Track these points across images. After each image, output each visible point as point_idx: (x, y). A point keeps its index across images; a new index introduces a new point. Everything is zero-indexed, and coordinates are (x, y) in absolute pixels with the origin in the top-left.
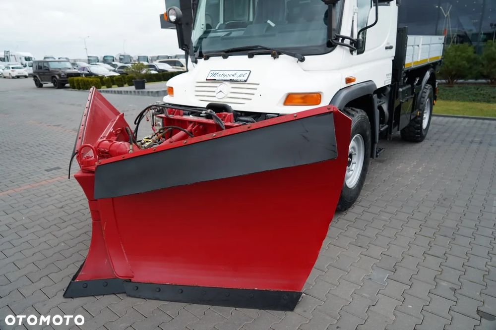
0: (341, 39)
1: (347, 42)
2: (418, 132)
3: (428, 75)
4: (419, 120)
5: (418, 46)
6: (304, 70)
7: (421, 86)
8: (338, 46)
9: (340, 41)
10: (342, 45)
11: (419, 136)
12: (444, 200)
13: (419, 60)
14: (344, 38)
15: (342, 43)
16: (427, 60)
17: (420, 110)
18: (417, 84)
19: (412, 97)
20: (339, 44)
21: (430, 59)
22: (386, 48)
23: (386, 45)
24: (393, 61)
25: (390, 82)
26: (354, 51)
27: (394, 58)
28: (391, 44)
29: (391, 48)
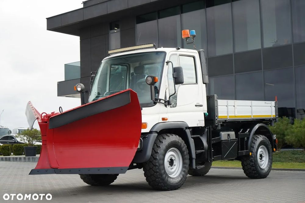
0: (159, 100)
1: (162, 101)
3: (257, 127)
5: (234, 106)
7: (250, 134)
9: (158, 101)
10: (160, 103)
13: (236, 116)
14: (160, 100)
16: (251, 116)
19: (236, 139)
20: (158, 102)
21: (254, 116)
22: (196, 106)
23: (196, 104)
24: (204, 113)
25: (203, 125)
26: (168, 106)
27: (206, 112)
28: (201, 104)
29: (201, 106)
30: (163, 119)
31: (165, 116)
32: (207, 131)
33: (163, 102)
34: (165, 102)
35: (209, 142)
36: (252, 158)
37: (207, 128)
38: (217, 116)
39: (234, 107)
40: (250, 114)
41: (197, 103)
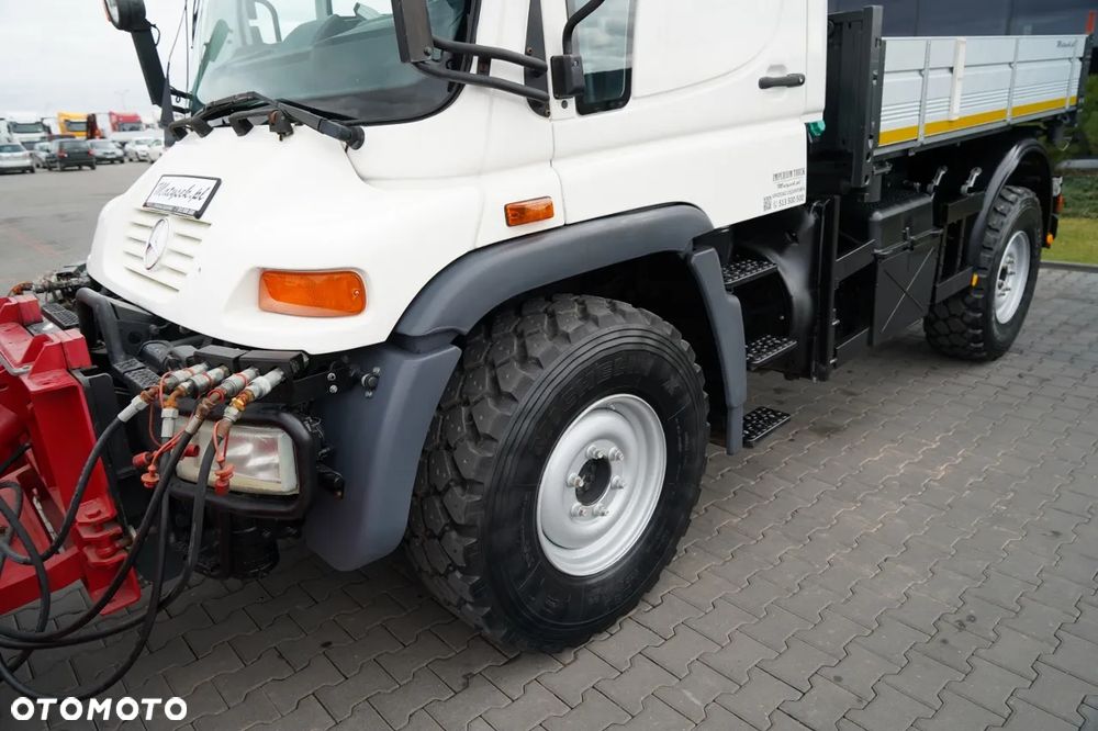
0: (476, 60)
1: (499, 70)
2: (977, 336)
3: (1013, 158)
4: (977, 300)
5: (951, 69)
6: (363, 178)
7: (984, 196)
8: (468, 87)
9: (474, 70)
10: (485, 82)
11: (981, 345)
12: (961, 626)
13: (955, 118)
14: (486, 57)
15: (482, 77)
16: (1004, 112)
17: (978, 269)
18: (970, 190)
19: (934, 236)
20: (473, 81)
21: (1015, 110)
22: (765, 84)
23: (764, 74)
24: (808, 125)
25: (799, 198)
26: (554, 104)
27: (819, 118)
28: (791, 70)
29: (795, 81)
30: (516, 214)
31: (523, 190)
32: (818, 222)
33: (514, 74)
34: (534, 72)
35: (818, 280)
36: (976, 296)
37: (818, 209)
38: (871, 137)
39: (950, 75)
40: (1002, 105)
41: (772, 68)
